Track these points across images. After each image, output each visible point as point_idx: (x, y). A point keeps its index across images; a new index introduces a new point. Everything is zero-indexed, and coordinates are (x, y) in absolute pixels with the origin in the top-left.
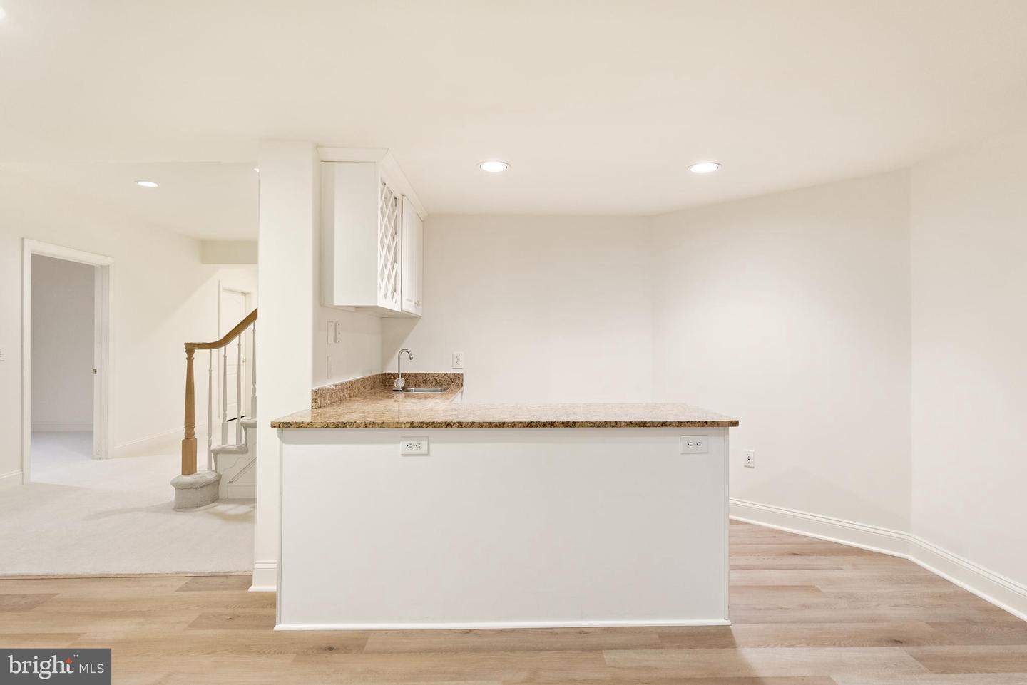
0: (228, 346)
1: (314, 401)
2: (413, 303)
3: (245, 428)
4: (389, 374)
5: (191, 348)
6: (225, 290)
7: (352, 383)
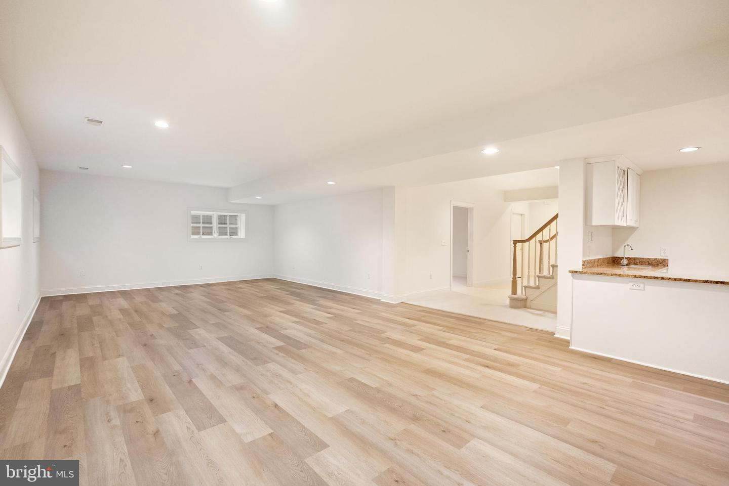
0: (530, 241)
1: (583, 265)
2: (634, 221)
3: (539, 278)
4: (617, 257)
5: (515, 242)
6: (514, 213)
7: (598, 259)
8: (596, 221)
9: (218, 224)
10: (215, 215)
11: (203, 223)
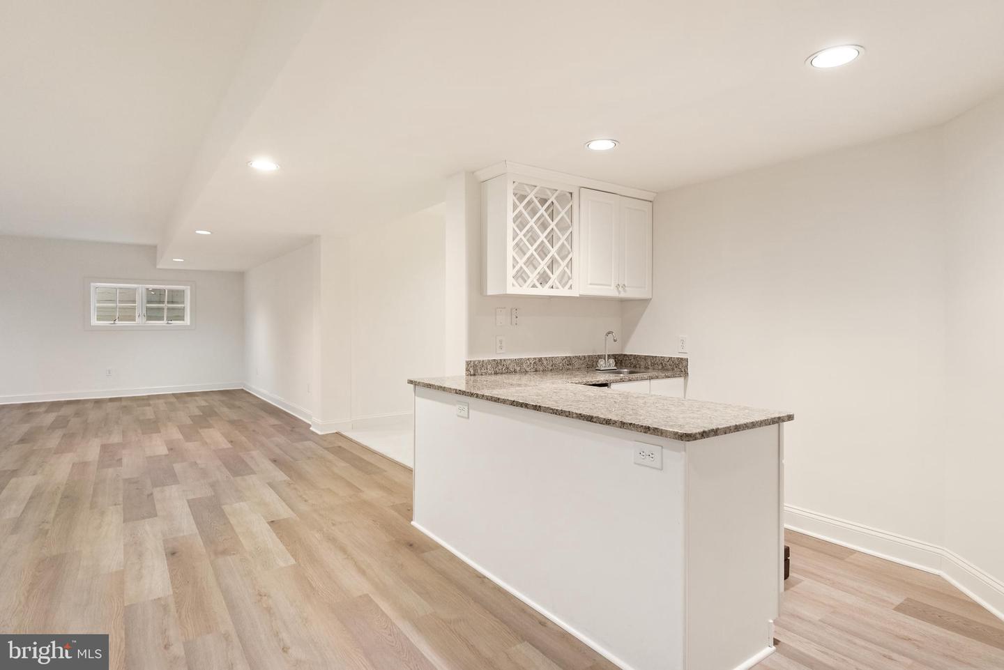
8: (492, 290)
9: (145, 301)
10: (141, 289)
11: (121, 301)
